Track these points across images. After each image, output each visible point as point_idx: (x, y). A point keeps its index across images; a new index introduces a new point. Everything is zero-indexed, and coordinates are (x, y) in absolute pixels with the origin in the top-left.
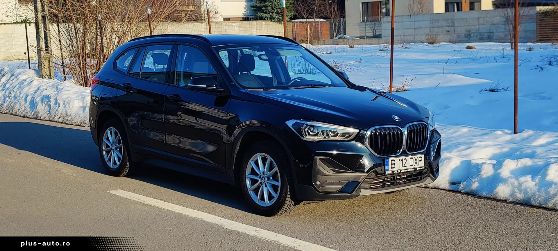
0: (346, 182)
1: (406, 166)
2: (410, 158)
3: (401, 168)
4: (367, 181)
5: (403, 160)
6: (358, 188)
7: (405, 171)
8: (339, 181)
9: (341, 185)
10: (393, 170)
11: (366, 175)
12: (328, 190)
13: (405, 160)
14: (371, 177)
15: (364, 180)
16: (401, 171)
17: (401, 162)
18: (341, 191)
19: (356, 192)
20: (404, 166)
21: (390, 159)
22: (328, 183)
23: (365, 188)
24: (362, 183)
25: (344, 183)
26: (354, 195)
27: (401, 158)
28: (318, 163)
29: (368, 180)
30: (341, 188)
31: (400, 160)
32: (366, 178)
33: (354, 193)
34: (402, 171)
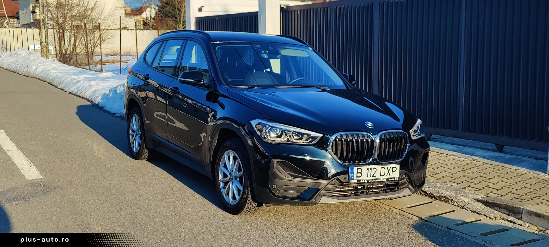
0: (305, 188)
1: (375, 176)
2: (381, 168)
3: (369, 178)
4: (330, 189)
5: (372, 169)
6: (318, 195)
7: (374, 181)
8: (298, 187)
9: (300, 190)
10: (358, 179)
11: (326, 182)
12: (286, 195)
13: (375, 169)
14: (334, 185)
15: (325, 187)
16: (368, 180)
17: (370, 171)
18: (299, 198)
19: (315, 199)
20: (373, 176)
21: (356, 168)
22: (285, 187)
23: (328, 196)
24: (322, 190)
25: (303, 189)
26: (313, 202)
27: (370, 167)
28: (275, 167)
29: (331, 187)
30: (300, 194)
31: (368, 169)
32: (326, 185)
33: (313, 200)
34: (370, 181)
